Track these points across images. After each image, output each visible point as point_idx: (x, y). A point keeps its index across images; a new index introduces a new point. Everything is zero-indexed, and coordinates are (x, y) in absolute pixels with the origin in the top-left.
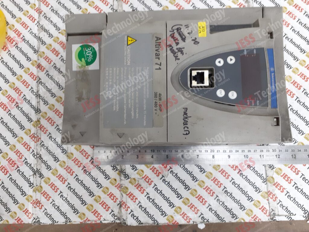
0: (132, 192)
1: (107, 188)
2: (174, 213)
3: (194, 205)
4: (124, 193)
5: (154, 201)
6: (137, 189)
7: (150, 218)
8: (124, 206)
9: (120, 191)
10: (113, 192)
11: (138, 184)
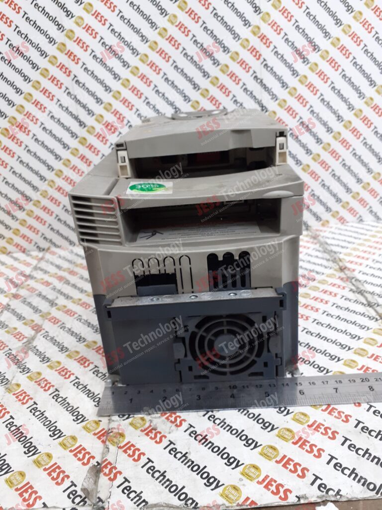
0: (133, 442)
1: (74, 438)
2: (241, 480)
3: (292, 458)
4: (114, 445)
5: (187, 458)
6: (146, 437)
7: (175, 495)
8: (107, 471)
9: (104, 442)
10: (84, 445)
11: (150, 426)
